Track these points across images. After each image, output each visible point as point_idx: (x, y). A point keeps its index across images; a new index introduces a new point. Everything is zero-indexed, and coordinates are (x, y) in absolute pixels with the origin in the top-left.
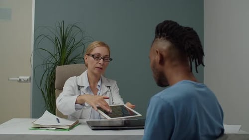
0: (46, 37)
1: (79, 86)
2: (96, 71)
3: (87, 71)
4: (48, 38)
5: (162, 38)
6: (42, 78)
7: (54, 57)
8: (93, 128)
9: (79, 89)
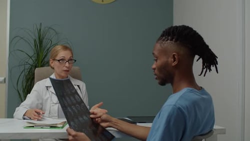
0: (22, 38)
1: (47, 87)
3: (54, 74)
4: (24, 40)
6: (18, 79)
7: (31, 57)
9: (47, 89)
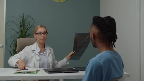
0: (13, 22)
2: (41, 41)
4: (14, 23)
5: (95, 26)
7: (18, 33)
8: (49, 72)
9: (33, 52)
